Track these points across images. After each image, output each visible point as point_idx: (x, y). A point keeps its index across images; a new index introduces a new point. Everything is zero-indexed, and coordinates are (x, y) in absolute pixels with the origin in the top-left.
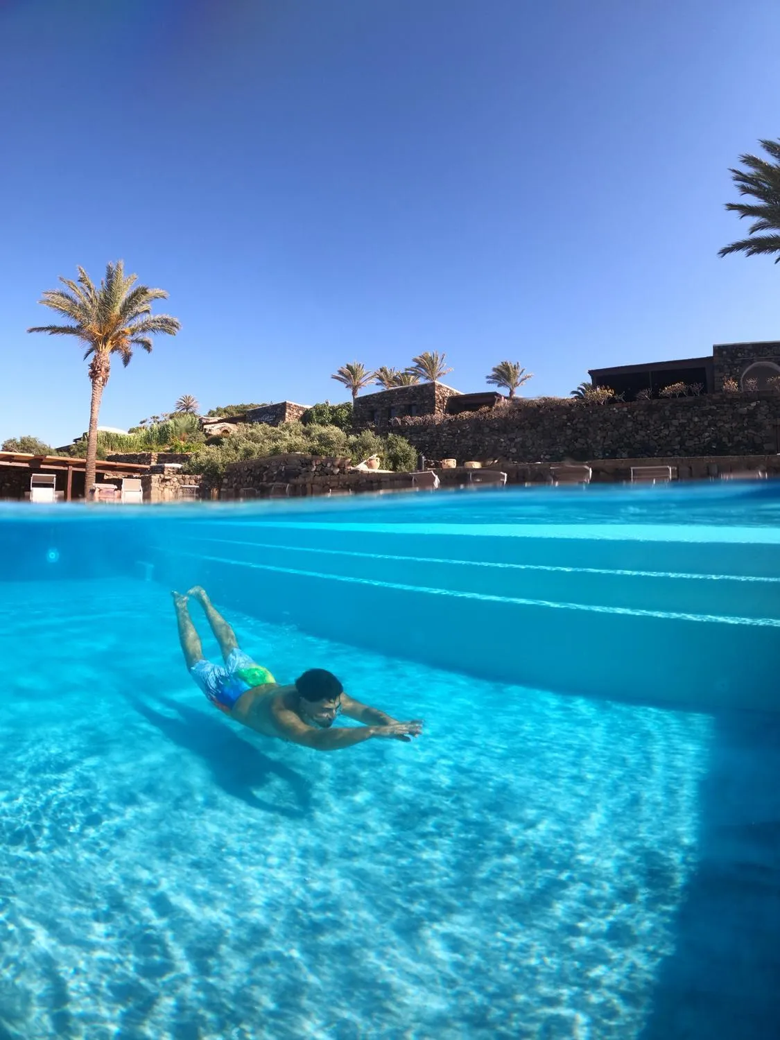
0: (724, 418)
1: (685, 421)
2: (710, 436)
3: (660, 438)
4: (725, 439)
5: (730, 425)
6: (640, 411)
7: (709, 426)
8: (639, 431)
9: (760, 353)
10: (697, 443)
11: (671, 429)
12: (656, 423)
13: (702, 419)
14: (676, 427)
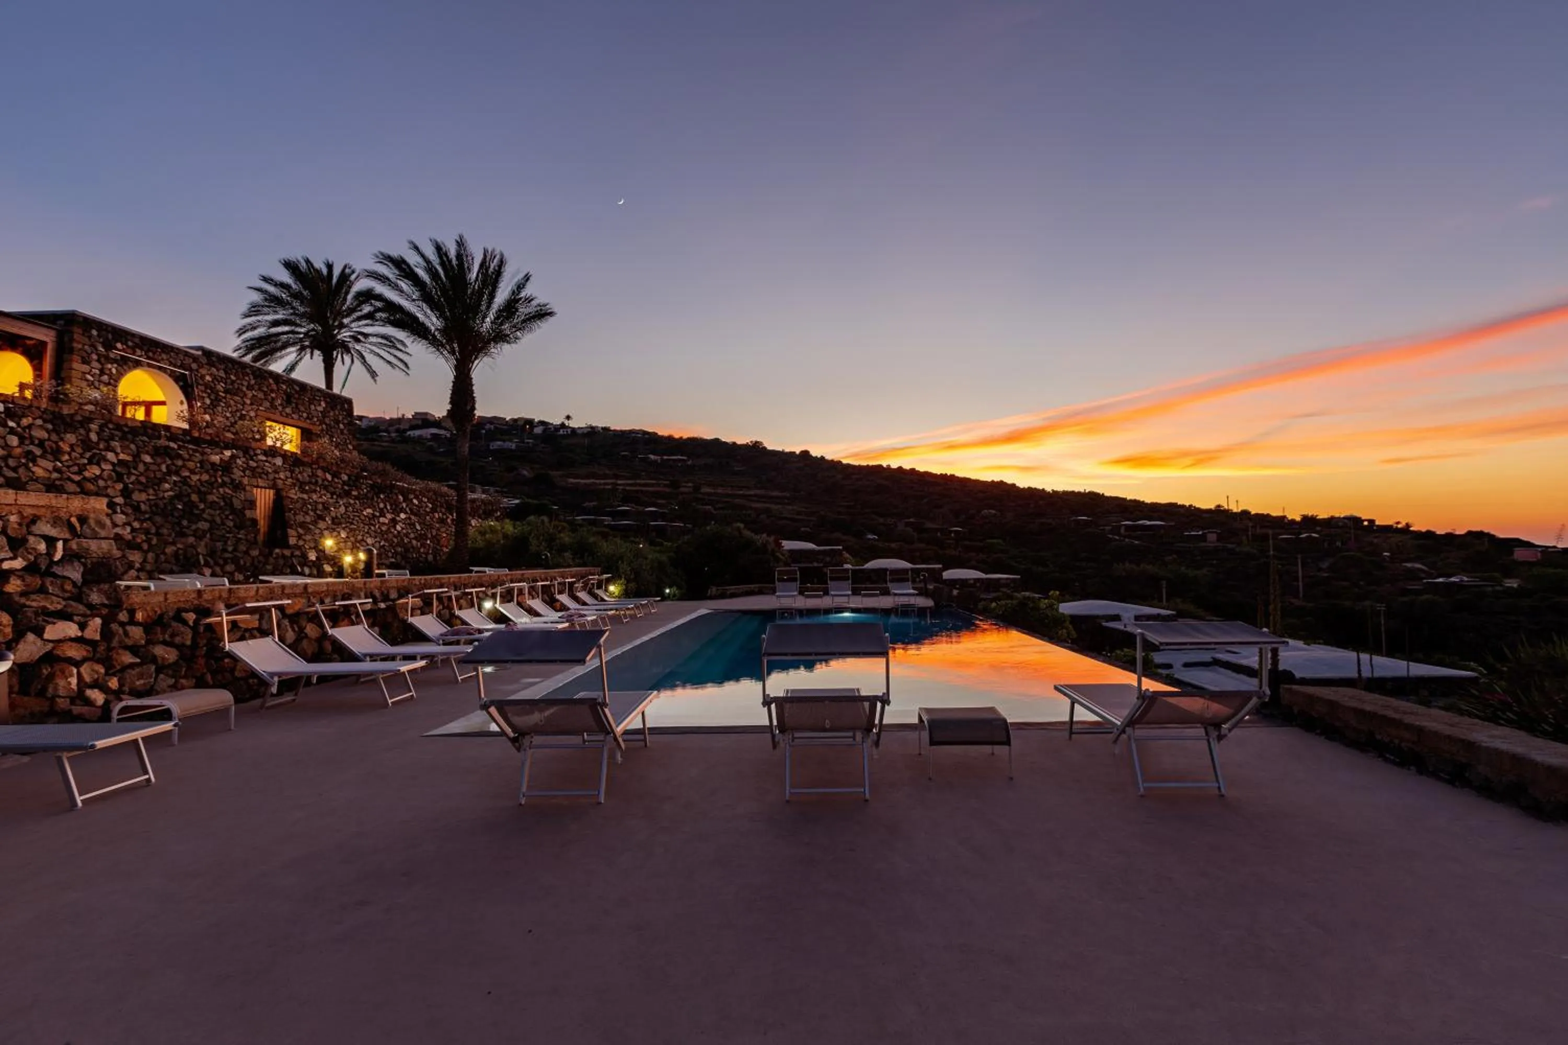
0: (191, 465)
1: (129, 458)
2: (171, 490)
3: (85, 478)
4: (194, 497)
5: (198, 477)
6: (34, 419)
7: (169, 473)
8: (39, 459)
9: (151, 354)
10: (151, 497)
11: (104, 466)
12: (73, 450)
13: (159, 460)
14: (113, 464)
